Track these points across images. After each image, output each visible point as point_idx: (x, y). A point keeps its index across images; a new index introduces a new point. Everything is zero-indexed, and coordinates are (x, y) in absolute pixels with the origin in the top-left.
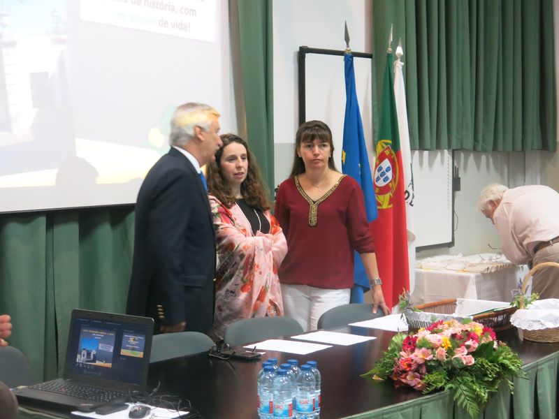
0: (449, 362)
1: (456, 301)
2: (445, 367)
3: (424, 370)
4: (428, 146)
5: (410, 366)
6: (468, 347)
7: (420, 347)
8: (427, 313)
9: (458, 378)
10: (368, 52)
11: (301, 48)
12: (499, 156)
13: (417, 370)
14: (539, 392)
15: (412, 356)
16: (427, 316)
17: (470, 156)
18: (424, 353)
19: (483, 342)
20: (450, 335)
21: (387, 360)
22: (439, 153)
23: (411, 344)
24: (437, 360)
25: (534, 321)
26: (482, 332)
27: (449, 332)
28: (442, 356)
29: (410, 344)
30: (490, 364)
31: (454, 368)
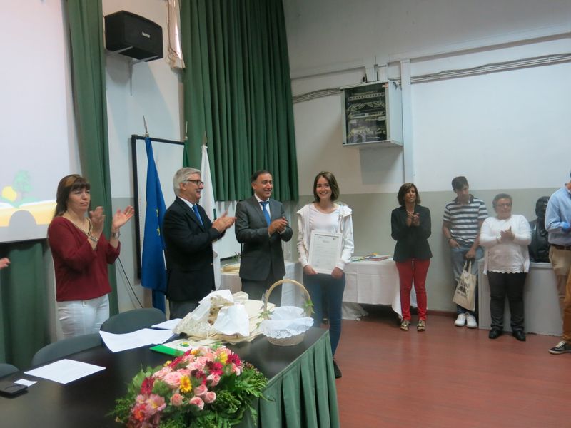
2: (182, 412)
3: (158, 420)
4: (222, 196)
5: (143, 415)
6: (209, 383)
7: (155, 393)
11: (132, 136)
13: (151, 421)
14: (285, 398)
18: (157, 402)
20: (192, 371)
22: (231, 203)
23: (148, 387)
24: (172, 407)
25: (282, 331)
26: (227, 359)
27: (191, 367)
28: (178, 401)
30: (232, 397)
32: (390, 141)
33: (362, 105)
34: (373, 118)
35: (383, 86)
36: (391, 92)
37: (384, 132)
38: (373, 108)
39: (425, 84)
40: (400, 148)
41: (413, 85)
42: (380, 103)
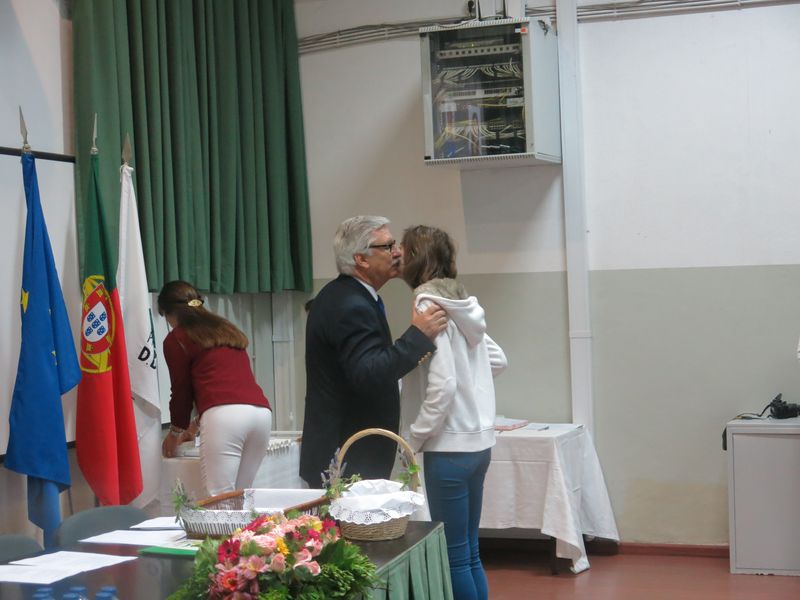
0: (291, 574)
1: (243, 493)
2: (283, 581)
3: (256, 588)
5: (234, 583)
6: (311, 549)
7: (248, 555)
8: (216, 511)
9: (302, 596)
10: (68, 154)
12: (241, 299)
13: (246, 589)
15: (235, 569)
16: (216, 516)
18: (255, 563)
19: (326, 542)
20: (283, 535)
21: (200, 578)
23: (231, 551)
24: (273, 573)
26: (321, 527)
27: (279, 531)
28: (280, 564)
29: (229, 552)
30: (341, 572)
31: (295, 582)
32: (532, 155)
33: (469, 71)
34: (496, 100)
35: (518, 31)
36: (535, 44)
37: (519, 133)
38: (495, 78)
39: (611, 22)
40: (556, 168)
41: (583, 27)
42: (510, 68)
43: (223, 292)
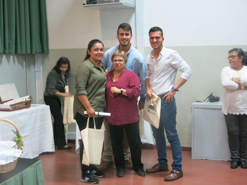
12: (20, 56)
17: (3, 56)
43: (11, 54)
